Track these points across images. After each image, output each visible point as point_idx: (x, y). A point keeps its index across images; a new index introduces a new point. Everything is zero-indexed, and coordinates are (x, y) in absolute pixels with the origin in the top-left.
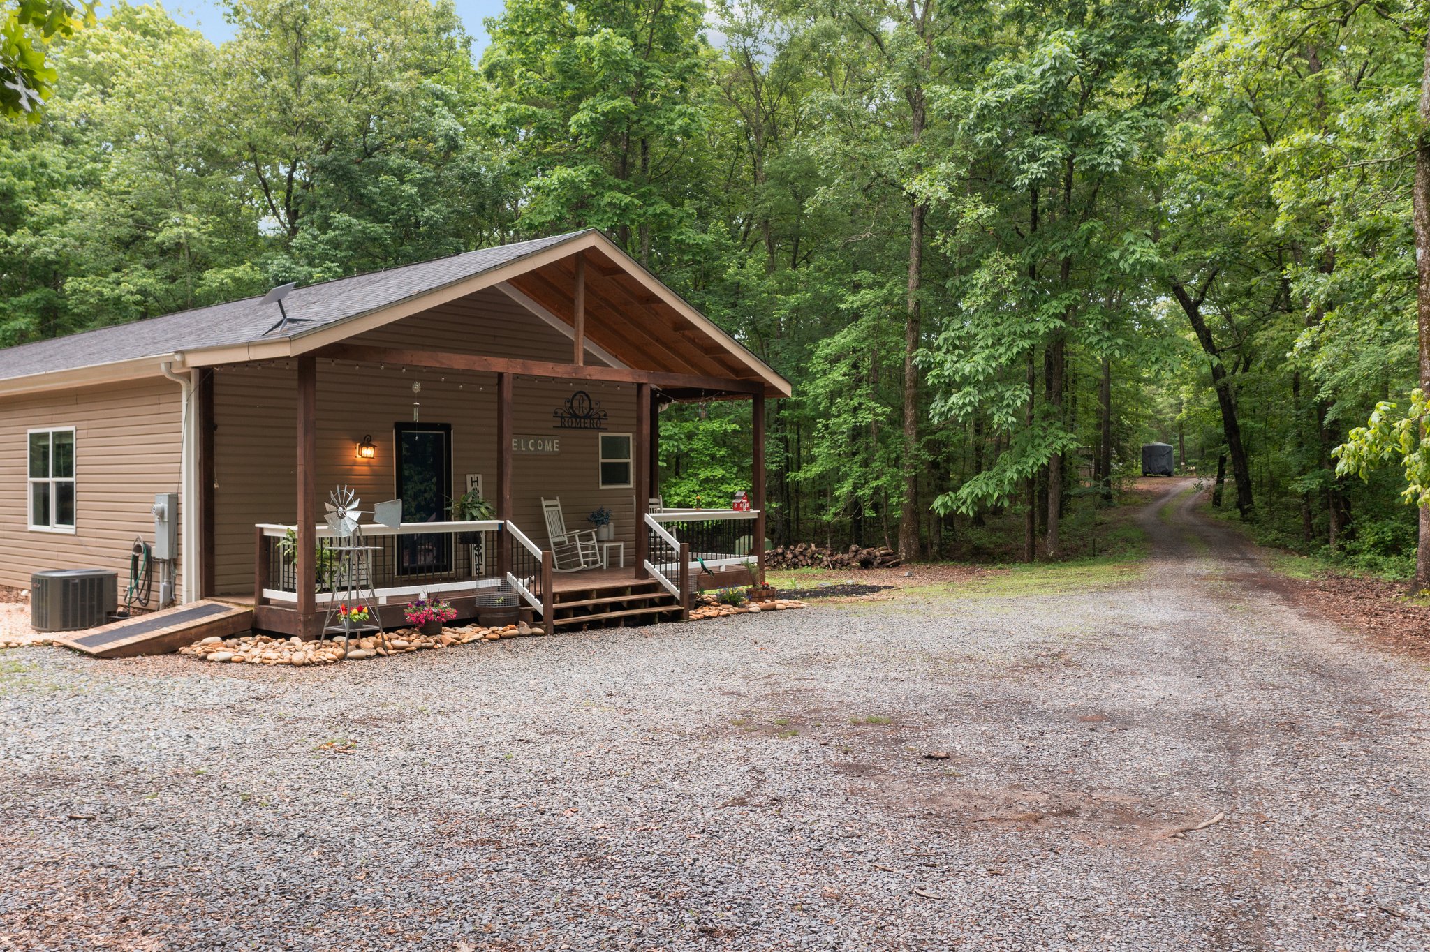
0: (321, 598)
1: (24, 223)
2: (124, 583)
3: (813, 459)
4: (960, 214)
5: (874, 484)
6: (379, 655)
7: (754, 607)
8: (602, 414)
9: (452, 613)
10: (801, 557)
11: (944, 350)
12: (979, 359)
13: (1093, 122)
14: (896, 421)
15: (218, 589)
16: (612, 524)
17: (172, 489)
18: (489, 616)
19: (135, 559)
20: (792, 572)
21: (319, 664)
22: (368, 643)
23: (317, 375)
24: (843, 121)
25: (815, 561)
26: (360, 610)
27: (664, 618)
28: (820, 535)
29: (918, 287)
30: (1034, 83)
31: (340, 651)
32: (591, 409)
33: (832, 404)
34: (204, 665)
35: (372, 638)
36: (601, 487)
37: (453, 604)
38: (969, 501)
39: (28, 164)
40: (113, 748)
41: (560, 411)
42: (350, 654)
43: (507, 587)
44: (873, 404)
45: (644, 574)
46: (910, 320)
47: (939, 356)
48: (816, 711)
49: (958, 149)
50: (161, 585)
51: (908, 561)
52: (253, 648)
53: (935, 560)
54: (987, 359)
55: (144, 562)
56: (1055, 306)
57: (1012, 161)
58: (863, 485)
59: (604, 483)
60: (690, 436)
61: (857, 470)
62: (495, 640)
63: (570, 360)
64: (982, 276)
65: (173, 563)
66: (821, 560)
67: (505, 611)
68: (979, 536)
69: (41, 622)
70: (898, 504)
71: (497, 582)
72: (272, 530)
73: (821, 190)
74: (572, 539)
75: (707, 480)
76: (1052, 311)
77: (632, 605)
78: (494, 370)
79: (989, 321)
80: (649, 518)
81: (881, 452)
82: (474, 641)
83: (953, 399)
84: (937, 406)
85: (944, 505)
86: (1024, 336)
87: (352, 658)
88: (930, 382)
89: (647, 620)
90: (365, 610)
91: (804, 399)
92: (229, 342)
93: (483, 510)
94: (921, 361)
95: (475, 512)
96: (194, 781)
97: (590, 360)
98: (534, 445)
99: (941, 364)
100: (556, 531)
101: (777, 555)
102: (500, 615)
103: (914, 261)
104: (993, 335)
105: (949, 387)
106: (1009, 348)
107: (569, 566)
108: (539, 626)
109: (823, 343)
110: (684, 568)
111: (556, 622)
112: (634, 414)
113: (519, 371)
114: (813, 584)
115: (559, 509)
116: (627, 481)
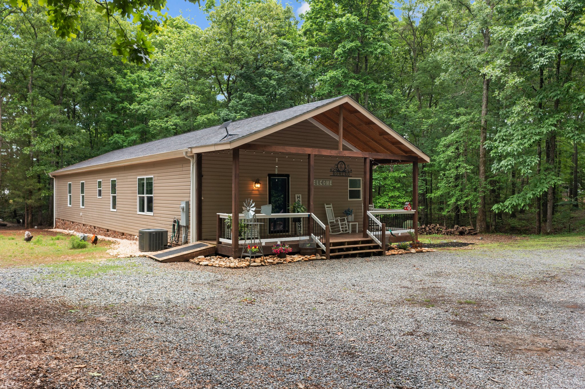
0: (241, 242)
1: (135, 101)
2: (170, 234)
3: (438, 188)
4: (506, 82)
5: (466, 199)
6: (262, 265)
7: (413, 251)
8: (350, 170)
9: (290, 250)
10: (433, 230)
11: (498, 141)
12: (515, 145)
13: (571, 38)
14: (476, 172)
15: (203, 237)
16: (353, 215)
17: (187, 199)
18: (304, 251)
19: (174, 225)
20: (429, 236)
21: (240, 268)
22: (258, 260)
23: (240, 156)
24: (453, 44)
25: (439, 232)
26: (255, 247)
27: (375, 254)
28: (441, 220)
29: (486, 114)
30: (542, 23)
31: (248, 263)
32: (345, 168)
33: (447, 165)
34: (198, 267)
35: (260, 259)
36: (349, 200)
37: (290, 246)
38: (510, 207)
39: (136, 79)
40: (168, 297)
41: (333, 169)
42: (251, 264)
43: (311, 240)
44: (465, 165)
45: (366, 236)
46: (482, 128)
47: (496, 144)
48: (442, 297)
49: (505, 54)
50: (183, 236)
51: (481, 232)
52: (216, 261)
53: (493, 232)
54: (518, 145)
55: (177, 227)
56: (551, 121)
57: (531, 57)
58: (460, 200)
59: (350, 198)
60: (385, 179)
61: (458, 193)
62: (307, 261)
63: (337, 148)
64: (517, 108)
65: (187, 227)
66: (442, 231)
67: (311, 249)
68: (514, 222)
69: (142, 248)
70: (476, 208)
71: (307, 238)
72: (223, 215)
73: (443, 74)
74: (337, 221)
75: (392, 197)
76: (550, 123)
77: (362, 248)
78: (307, 153)
79: (519, 128)
80: (369, 213)
81: (469, 185)
82: (298, 261)
83: (503, 162)
84: (495, 166)
85: (498, 208)
86: (536, 135)
87: (252, 266)
88: (492, 155)
89: (368, 255)
90: (257, 247)
91: (435, 163)
92: (207, 144)
93: (302, 209)
94: (488, 146)
95: (299, 210)
96: (197, 311)
97: (345, 148)
98: (322, 183)
99: (497, 147)
100: (330, 218)
101: (422, 228)
102: (309, 251)
103: (484, 103)
104: (521, 134)
105: (500, 158)
106: (529, 140)
107: (336, 231)
108: (324, 256)
109: (443, 139)
110: (383, 234)
111: (331, 255)
112: (363, 170)
113: (317, 153)
114: (438, 242)
115: (332, 208)
116: (360, 198)
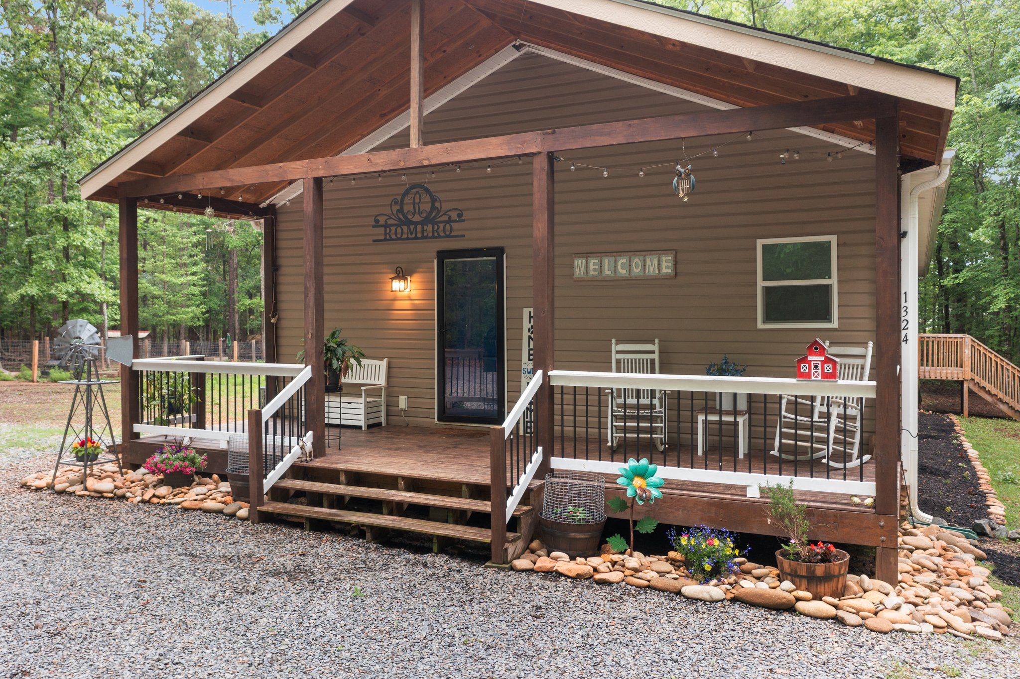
8: (454, 215)
36: (760, 325)
41: (382, 220)
59: (768, 318)
78: (288, 178)
98: (626, 265)
113: (321, 174)
115: (656, 356)
116: (827, 317)
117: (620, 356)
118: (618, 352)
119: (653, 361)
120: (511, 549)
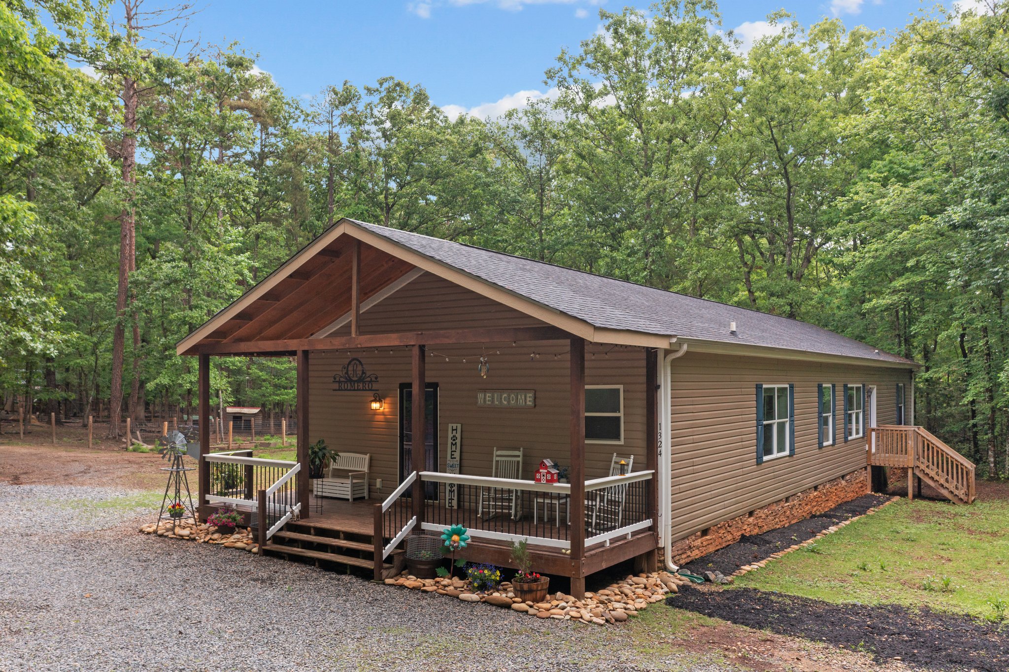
8: (373, 378)
32: (363, 372)
41: (337, 378)
98: (506, 398)
115: (520, 459)
116: (617, 437)
117: (498, 459)
118: (498, 456)
119: (518, 462)
120: (385, 573)
